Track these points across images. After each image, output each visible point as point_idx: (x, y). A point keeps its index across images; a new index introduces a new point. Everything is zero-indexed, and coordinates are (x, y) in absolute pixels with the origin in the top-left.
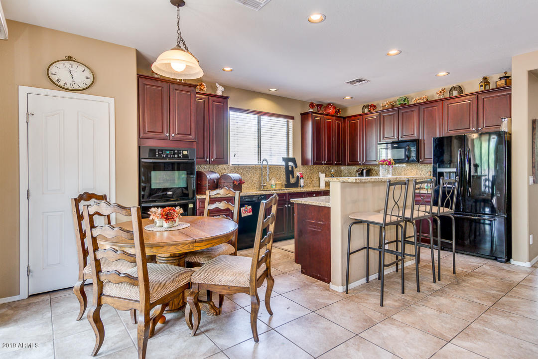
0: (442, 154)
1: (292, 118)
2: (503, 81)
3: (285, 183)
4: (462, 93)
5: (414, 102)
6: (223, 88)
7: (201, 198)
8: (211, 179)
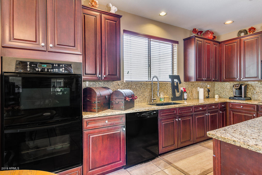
1: (177, 42)
3: (171, 96)
6: (116, 8)
7: (88, 117)
8: (101, 95)
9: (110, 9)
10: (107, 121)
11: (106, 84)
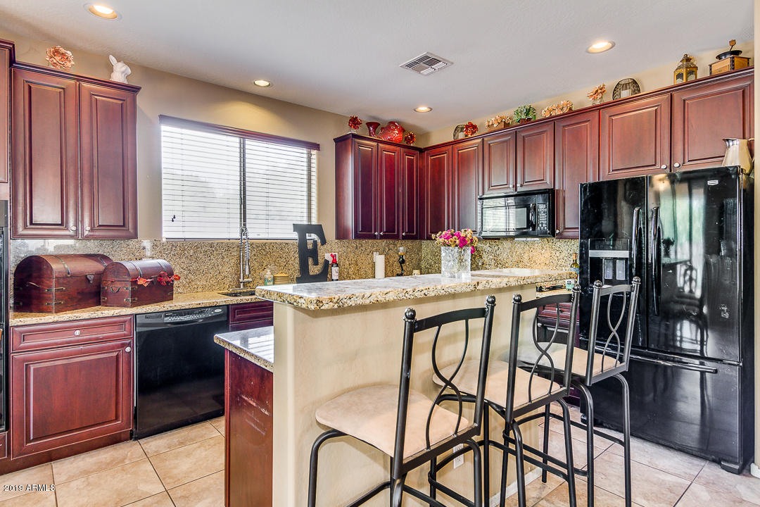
0: (599, 218)
1: (317, 147)
2: (726, 62)
3: (298, 274)
4: (639, 91)
5: (544, 114)
7: (22, 324)
8: (69, 273)
9: (110, 68)
10: (77, 332)
11: (107, 246)
